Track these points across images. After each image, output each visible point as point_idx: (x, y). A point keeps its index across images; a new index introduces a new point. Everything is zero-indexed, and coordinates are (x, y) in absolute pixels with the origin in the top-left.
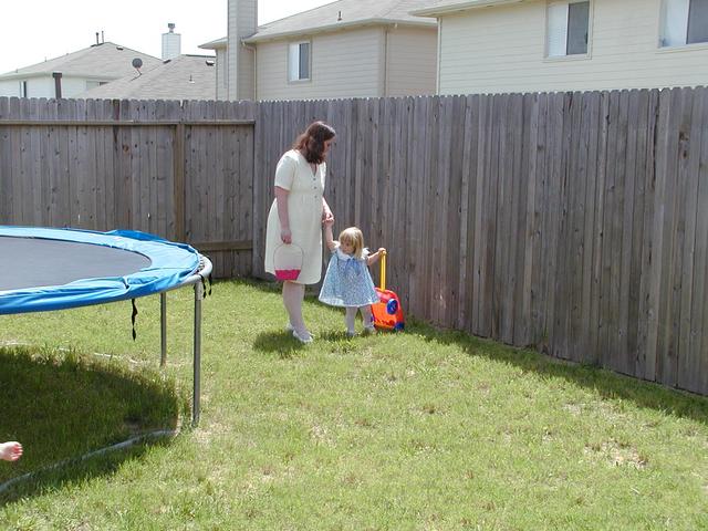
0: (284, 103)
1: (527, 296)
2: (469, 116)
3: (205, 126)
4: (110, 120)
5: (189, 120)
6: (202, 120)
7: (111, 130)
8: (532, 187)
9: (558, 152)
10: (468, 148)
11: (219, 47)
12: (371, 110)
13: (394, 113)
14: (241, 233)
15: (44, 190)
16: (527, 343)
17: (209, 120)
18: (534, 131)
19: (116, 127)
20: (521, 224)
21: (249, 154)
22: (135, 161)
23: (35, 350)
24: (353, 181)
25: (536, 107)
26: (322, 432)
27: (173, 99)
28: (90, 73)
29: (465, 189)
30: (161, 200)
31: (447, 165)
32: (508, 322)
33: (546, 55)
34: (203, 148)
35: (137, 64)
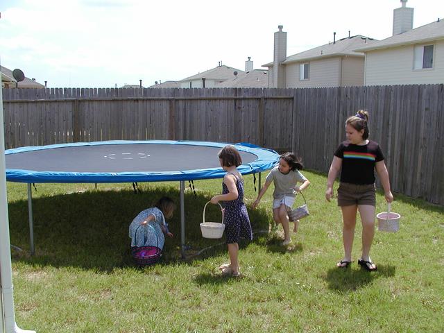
0: (307, 89)
1: (418, 175)
2: (393, 95)
3: (272, 98)
4: (233, 96)
5: (266, 96)
6: (271, 96)
7: (234, 101)
8: (423, 127)
9: (435, 110)
10: (392, 109)
11: (270, 66)
12: (347, 92)
13: (357, 93)
14: (287, 144)
15: (206, 125)
16: (418, 195)
17: (274, 96)
18: (424, 101)
19: (235, 100)
20: (417, 142)
21: (291, 111)
22: (243, 113)
23: (206, 193)
24: (338, 122)
25: (425, 91)
26: (332, 234)
27: (259, 87)
28: (216, 78)
29: (390, 127)
30: (253, 130)
31: (382, 116)
32: (409, 186)
33: (413, 68)
34: (271, 108)
35: (236, 73)
